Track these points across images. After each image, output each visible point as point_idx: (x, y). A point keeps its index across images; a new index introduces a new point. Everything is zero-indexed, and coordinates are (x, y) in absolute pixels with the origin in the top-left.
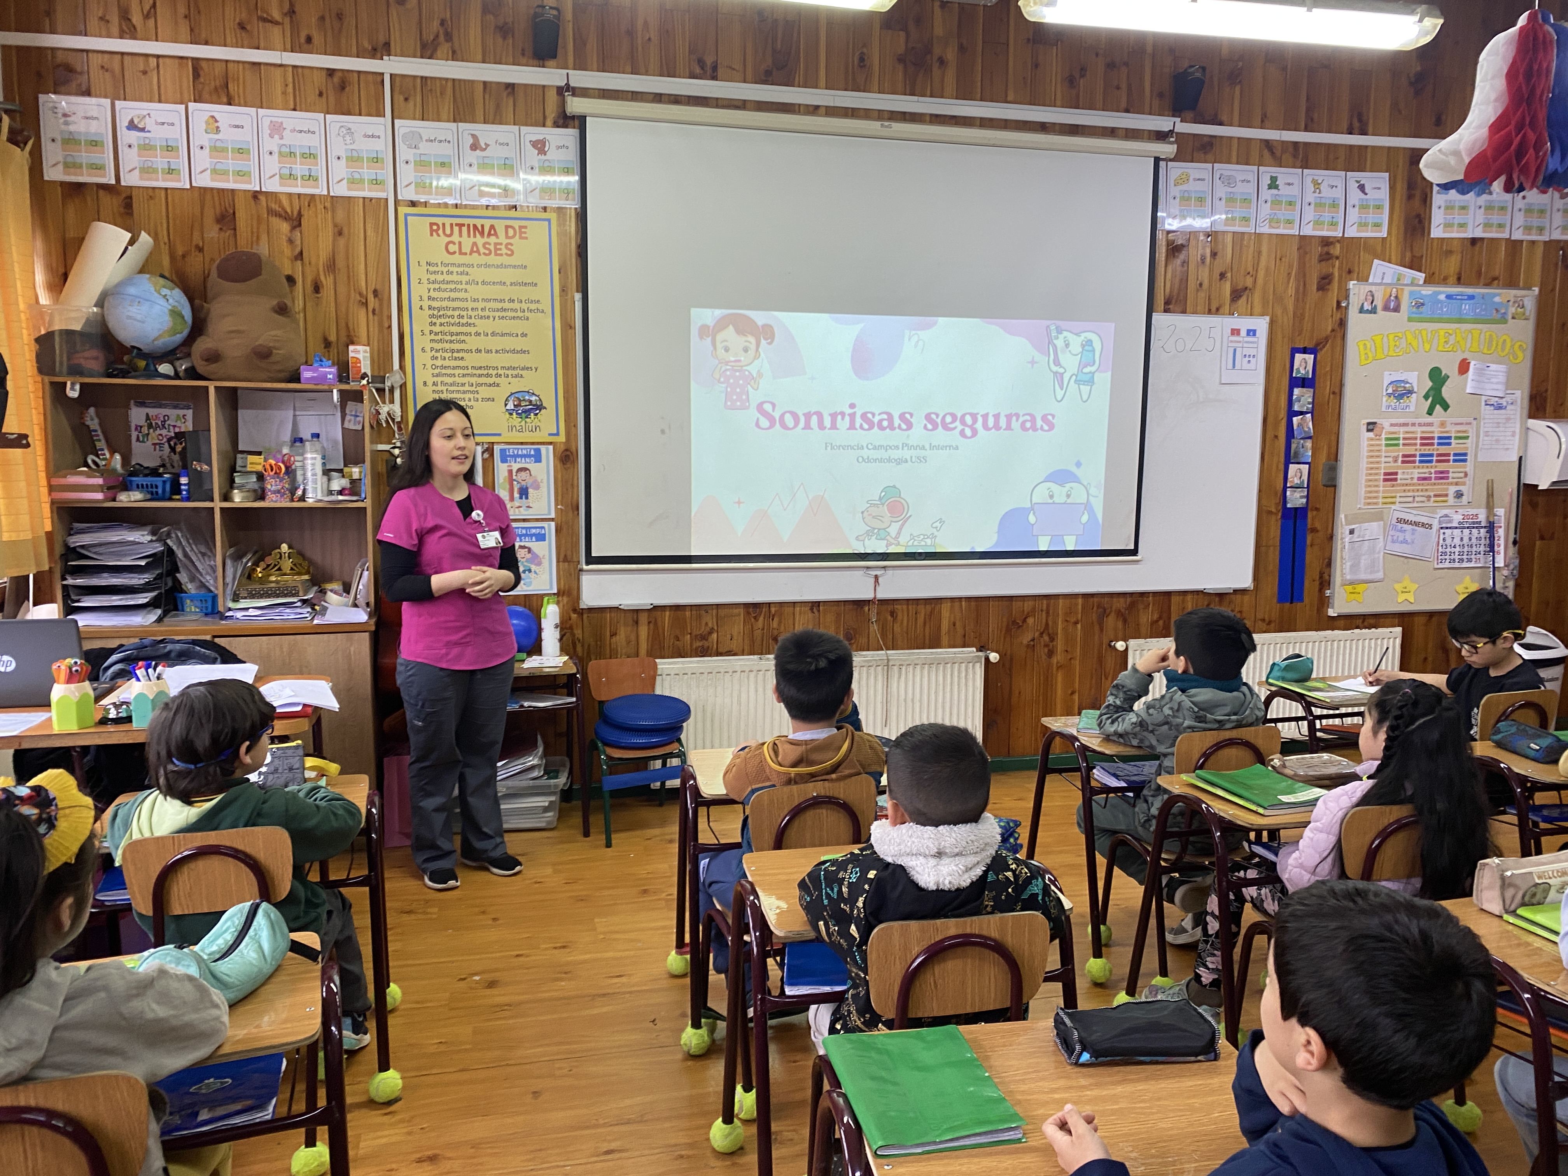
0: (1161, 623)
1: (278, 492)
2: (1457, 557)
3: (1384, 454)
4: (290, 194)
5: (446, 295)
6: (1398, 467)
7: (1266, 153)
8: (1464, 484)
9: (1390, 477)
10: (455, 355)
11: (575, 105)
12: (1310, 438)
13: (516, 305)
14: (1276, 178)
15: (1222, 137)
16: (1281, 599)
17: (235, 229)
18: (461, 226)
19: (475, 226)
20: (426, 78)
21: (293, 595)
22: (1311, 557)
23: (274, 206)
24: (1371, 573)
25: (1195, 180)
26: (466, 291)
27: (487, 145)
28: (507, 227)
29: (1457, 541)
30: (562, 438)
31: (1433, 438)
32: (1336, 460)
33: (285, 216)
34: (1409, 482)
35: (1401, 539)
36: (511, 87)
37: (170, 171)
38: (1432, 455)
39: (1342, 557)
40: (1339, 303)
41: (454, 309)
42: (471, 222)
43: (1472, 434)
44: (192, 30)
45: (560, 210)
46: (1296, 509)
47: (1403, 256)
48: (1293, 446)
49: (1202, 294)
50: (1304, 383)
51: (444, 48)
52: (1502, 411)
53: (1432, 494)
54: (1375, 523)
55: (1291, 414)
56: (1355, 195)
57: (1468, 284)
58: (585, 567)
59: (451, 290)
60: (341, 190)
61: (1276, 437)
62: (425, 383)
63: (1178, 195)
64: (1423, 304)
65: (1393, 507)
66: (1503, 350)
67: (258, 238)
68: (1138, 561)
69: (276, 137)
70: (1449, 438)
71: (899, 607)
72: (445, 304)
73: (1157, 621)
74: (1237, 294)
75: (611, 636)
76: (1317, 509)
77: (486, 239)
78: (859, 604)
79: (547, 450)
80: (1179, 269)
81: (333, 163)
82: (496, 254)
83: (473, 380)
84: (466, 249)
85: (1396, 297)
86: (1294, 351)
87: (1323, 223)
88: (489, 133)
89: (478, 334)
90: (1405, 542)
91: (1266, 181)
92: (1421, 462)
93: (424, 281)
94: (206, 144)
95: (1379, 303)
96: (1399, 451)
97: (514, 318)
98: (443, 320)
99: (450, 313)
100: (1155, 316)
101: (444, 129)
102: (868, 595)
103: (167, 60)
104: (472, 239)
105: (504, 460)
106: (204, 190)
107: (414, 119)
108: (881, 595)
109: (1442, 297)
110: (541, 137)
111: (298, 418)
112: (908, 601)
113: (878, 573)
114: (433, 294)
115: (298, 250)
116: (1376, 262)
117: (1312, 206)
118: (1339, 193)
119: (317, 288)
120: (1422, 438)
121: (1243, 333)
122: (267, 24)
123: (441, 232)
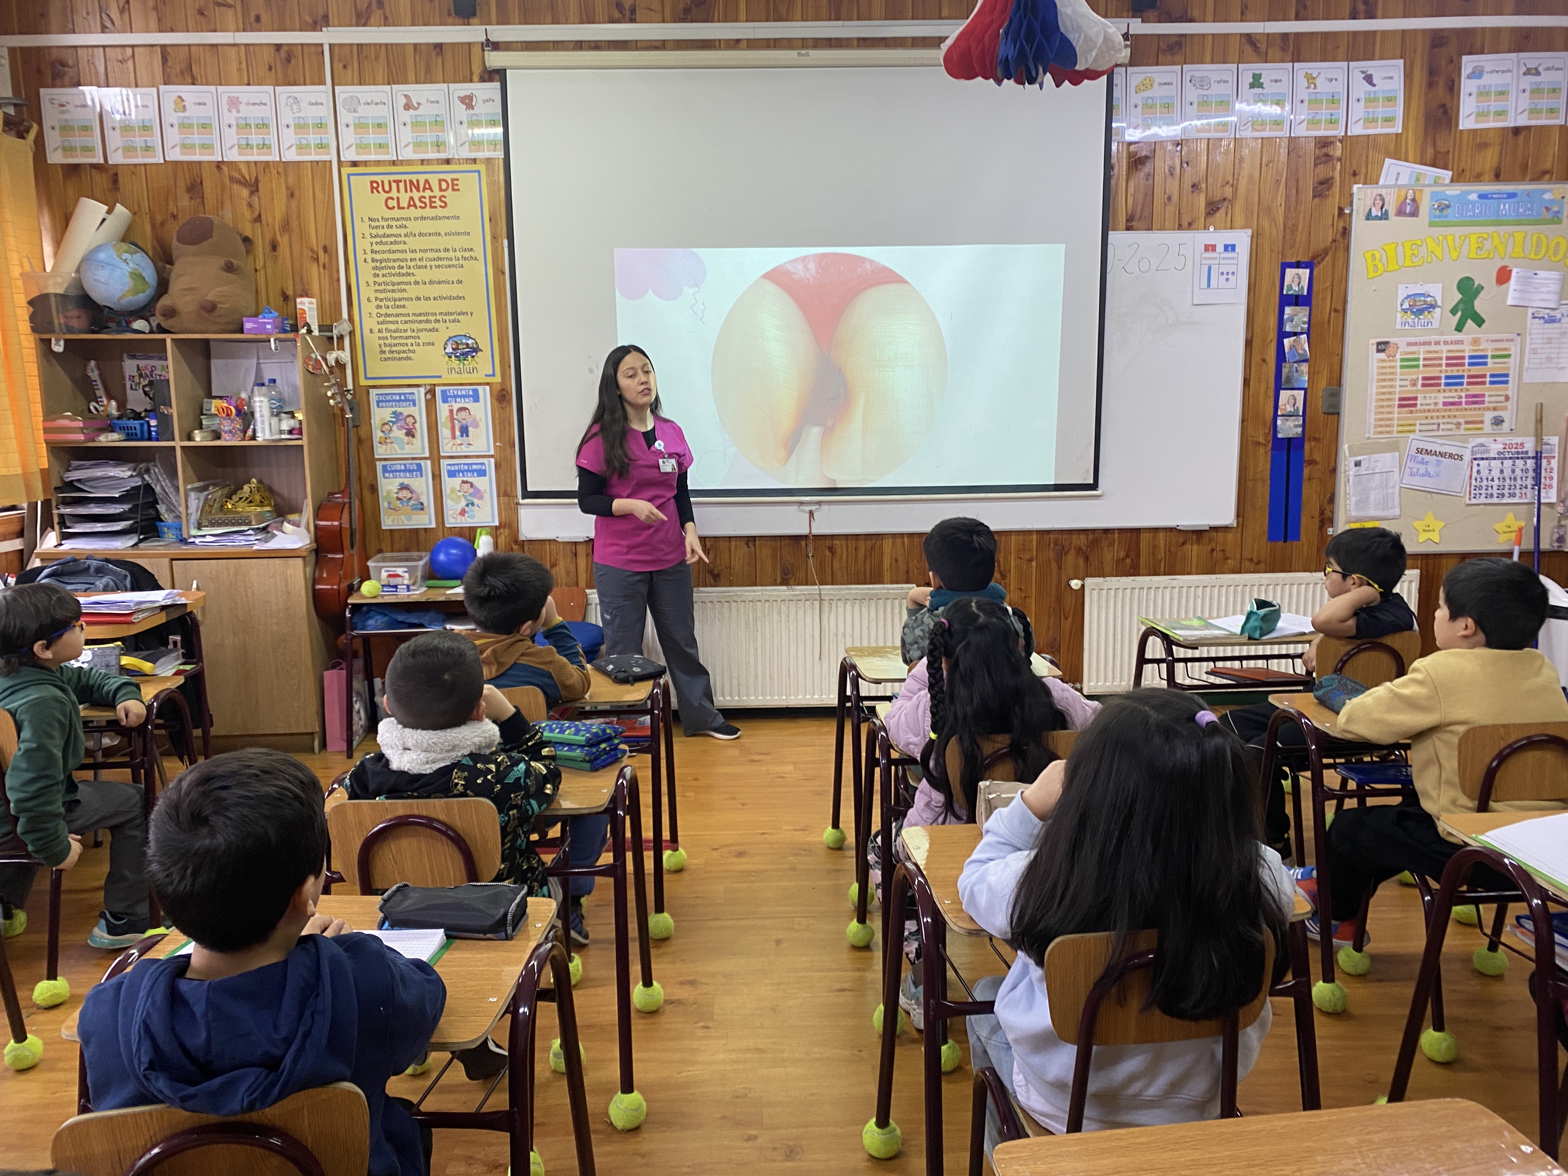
0: (1128, 561)
1: (230, 432)
2: (1495, 492)
3: (1398, 377)
4: (248, 163)
5: (387, 247)
6: (1417, 391)
7: (1248, 49)
8: (1505, 408)
9: (1408, 403)
10: (398, 303)
11: (495, 59)
12: (1306, 361)
13: (451, 254)
14: (1260, 76)
15: (1192, 35)
16: (1272, 537)
17: (203, 197)
18: (398, 182)
19: (411, 182)
20: (362, 45)
21: (247, 524)
22: (1310, 493)
23: (236, 175)
24: (1383, 509)
25: (1160, 84)
26: (405, 243)
27: (419, 104)
28: (440, 181)
29: (1496, 473)
30: (498, 379)
31: (1463, 358)
32: (1340, 384)
33: (244, 183)
34: (1432, 407)
35: (1422, 470)
36: (439, 47)
37: (147, 148)
38: (1462, 377)
39: (1346, 493)
40: (1341, 210)
41: (394, 261)
42: (408, 178)
43: (1514, 350)
44: (159, 20)
45: (488, 161)
46: (1289, 439)
47: (1423, 153)
48: (1285, 371)
49: (1171, 209)
50: (1297, 300)
51: (377, 15)
52: (1556, 325)
53: (1462, 421)
54: (1389, 454)
55: (1282, 335)
56: (1360, 88)
57: (1513, 179)
58: (521, 501)
59: (392, 243)
60: (291, 156)
61: (1264, 360)
62: (371, 331)
63: (1140, 103)
64: (1448, 206)
65: (1412, 436)
66: (1555, 255)
67: (222, 203)
68: (1098, 496)
69: (234, 111)
70: (1485, 357)
71: (837, 542)
72: (386, 256)
73: (1123, 560)
74: (1212, 208)
75: (552, 567)
76: (1315, 439)
77: (421, 194)
78: (796, 539)
79: (484, 390)
80: (1143, 182)
81: (284, 130)
82: (431, 207)
83: (415, 326)
84: (404, 204)
85: (1414, 200)
86: (1285, 266)
87: (1319, 122)
88: (420, 92)
89: (417, 283)
90: (1427, 474)
91: (1247, 79)
92: (1447, 384)
93: (367, 236)
94: (175, 122)
95: (1391, 207)
96: (1418, 373)
97: (449, 266)
98: (385, 272)
99: (391, 264)
100: (1112, 235)
101: (380, 92)
102: (805, 531)
103: (140, 49)
104: (409, 194)
105: (445, 401)
106: (176, 164)
107: (353, 84)
108: (815, 531)
109: (1474, 197)
110: (468, 93)
111: (263, 366)
112: (847, 536)
113: (813, 508)
114: (375, 247)
115: (257, 213)
116: (1388, 161)
117: (1306, 104)
118: (1339, 87)
119: (274, 247)
120: (1448, 358)
121: (1220, 248)
122: (222, 9)
123: (380, 189)
